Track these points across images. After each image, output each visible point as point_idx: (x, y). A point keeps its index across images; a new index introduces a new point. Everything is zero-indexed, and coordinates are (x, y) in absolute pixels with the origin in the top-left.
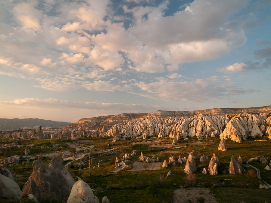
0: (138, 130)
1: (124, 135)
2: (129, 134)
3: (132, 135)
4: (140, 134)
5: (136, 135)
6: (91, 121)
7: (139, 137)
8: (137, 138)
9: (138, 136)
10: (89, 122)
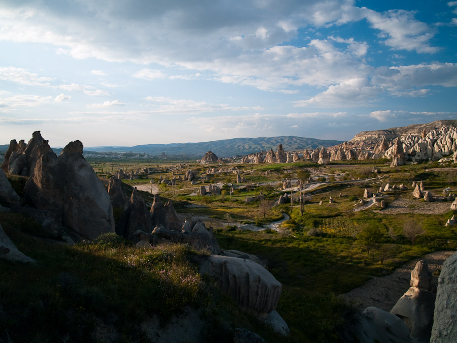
0: (444, 147)
1: (415, 155)
2: (425, 154)
3: (431, 156)
4: (448, 154)
5: (439, 155)
6: (376, 137)
7: (445, 159)
8: (440, 161)
9: (445, 156)
10: (373, 138)
